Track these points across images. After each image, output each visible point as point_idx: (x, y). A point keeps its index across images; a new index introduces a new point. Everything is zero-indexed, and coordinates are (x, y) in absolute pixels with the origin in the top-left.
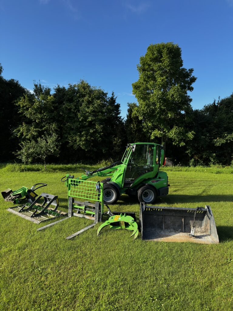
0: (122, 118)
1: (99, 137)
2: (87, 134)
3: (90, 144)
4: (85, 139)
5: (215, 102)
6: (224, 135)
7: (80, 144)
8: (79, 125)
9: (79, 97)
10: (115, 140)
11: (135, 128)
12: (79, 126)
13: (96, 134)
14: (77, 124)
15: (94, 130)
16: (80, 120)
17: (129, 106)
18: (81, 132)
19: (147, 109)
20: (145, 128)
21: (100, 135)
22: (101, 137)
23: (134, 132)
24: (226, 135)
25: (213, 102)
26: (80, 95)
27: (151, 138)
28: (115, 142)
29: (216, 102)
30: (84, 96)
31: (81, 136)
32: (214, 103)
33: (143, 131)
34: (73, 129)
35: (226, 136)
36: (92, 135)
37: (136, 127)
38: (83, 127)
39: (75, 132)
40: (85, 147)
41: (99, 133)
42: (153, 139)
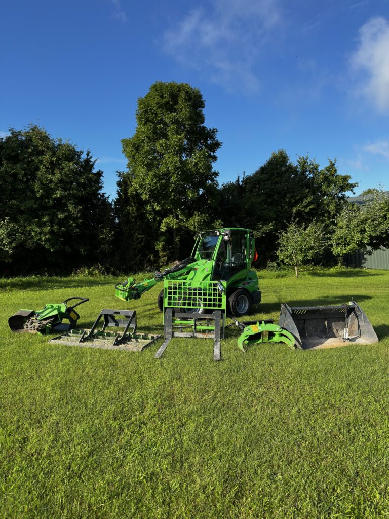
0: (106, 195)
1: (75, 227)
2: (52, 222)
3: (58, 239)
4: (49, 229)
5: (238, 179)
6: (258, 227)
7: (40, 239)
8: (36, 204)
9: (32, 154)
10: (102, 232)
11: (134, 213)
12: (37, 206)
13: (69, 222)
14: (30, 203)
15: (66, 214)
16: (38, 195)
17: (119, 177)
18: (39, 217)
19: (155, 183)
20: (150, 214)
21: (77, 223)
22: (78, 226)
23: (133, 220)
24: (261, 226)
25: (236, 179)
26: (33, 150)
27: (161, 230)
28: (104, 236)
29: (241, 179)
30: (41, 153)
31: (41, 225)
32: (238, 181)
33: (147, 218)
34: (22, 213)
35: (261, 228)
36: (62, 223)
37: (136, 211)
38: (44, 208)
39: (28, 218)
40: (50, 245)
41: (75, 219)
42: (164, 231)
